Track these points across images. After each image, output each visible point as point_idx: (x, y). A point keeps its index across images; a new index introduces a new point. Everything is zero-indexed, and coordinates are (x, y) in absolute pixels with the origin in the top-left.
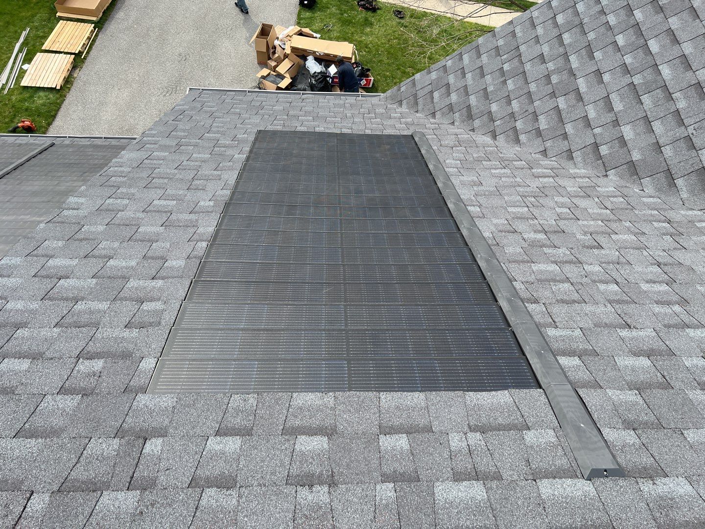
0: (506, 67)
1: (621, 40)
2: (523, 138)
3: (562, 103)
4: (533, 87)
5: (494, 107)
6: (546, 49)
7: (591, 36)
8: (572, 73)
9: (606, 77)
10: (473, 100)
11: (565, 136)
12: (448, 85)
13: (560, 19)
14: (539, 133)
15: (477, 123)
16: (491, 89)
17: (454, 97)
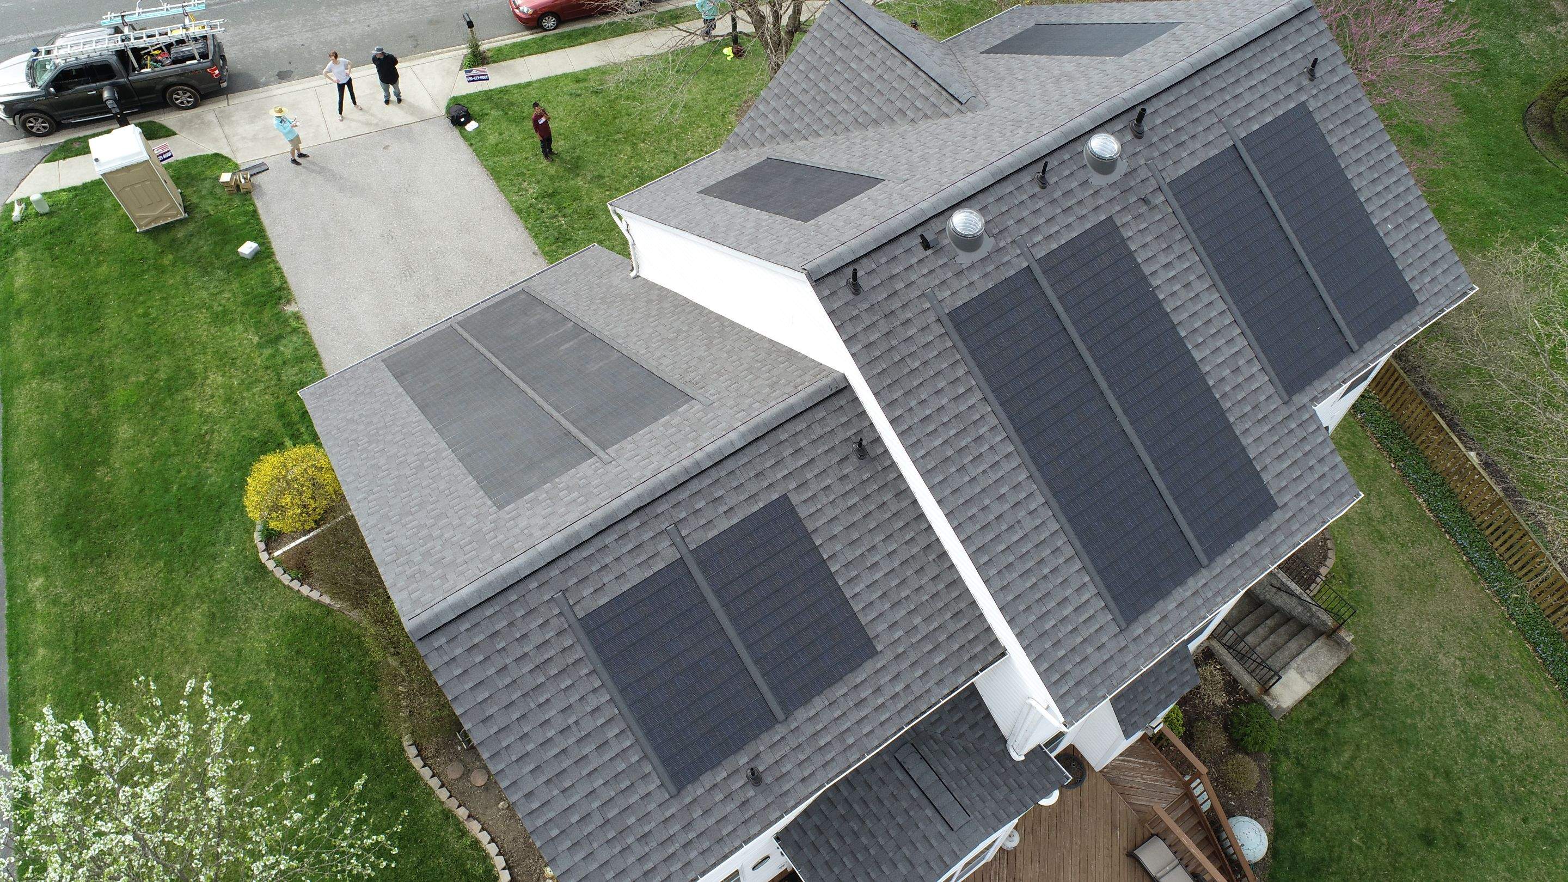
0: (789, 103)
1: (838, 68)
2: (820, 132)
3: (828, 108)
4: (810, 107)
5: (796, 125)
6: (804, 86)
7: (823, 71)
8: (825, 92)
9: (841, 88)
10: (781, 127)
11: (840, 122)
12: (761, 126)
13: (801, 67)
14: (827, 127)
15: (792, 137)
16: (787, 117)
17: (769, 130)
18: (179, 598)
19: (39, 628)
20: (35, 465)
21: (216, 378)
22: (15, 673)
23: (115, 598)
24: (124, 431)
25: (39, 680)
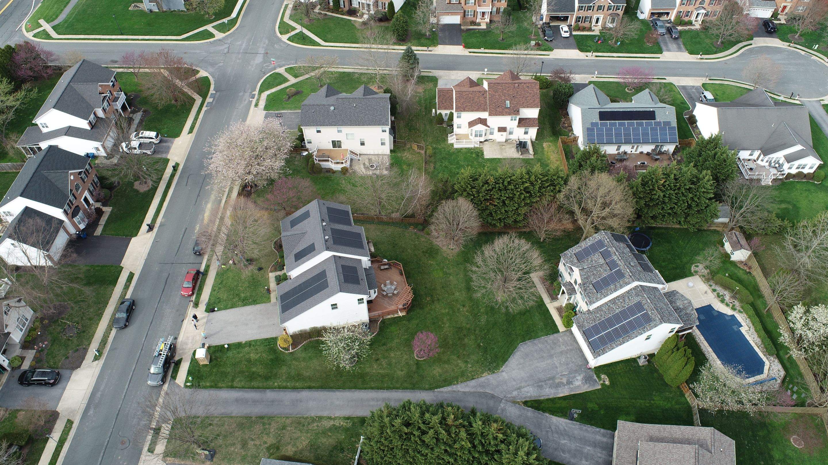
18: (290, 364)
19: (284, 384)
20: (253, 384)
21: (251, 355)
22: (289, 388)
23: (285, 373)
24: (254, 369)
25: (293, 384)
